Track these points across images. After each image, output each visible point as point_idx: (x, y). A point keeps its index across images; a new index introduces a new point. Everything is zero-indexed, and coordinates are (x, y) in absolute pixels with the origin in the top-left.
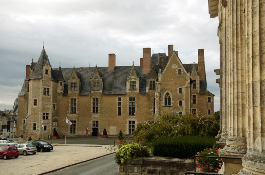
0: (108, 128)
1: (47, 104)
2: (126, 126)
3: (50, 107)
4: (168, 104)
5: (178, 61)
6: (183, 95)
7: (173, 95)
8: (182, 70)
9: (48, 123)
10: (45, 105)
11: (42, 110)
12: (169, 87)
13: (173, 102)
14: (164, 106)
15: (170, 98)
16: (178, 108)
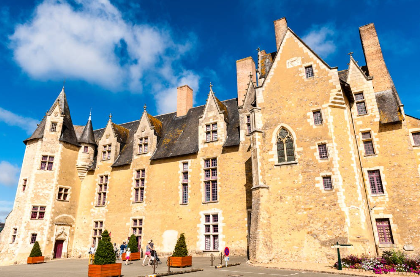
0: (161, 236)
1: (44, 187)
2: (198, 228)
3: (49, 192)
4: (286, 159)
5: (302, 48)
6: (326, 126)
7: (297, 132)
8: (314, 66)
9: (42, 226)
10: (40, 190)
11: (32, 201)
12: (285, 113)
13: (301, 149)
14: (277, 163)
15: (292, 141)
16: (317, 164)
